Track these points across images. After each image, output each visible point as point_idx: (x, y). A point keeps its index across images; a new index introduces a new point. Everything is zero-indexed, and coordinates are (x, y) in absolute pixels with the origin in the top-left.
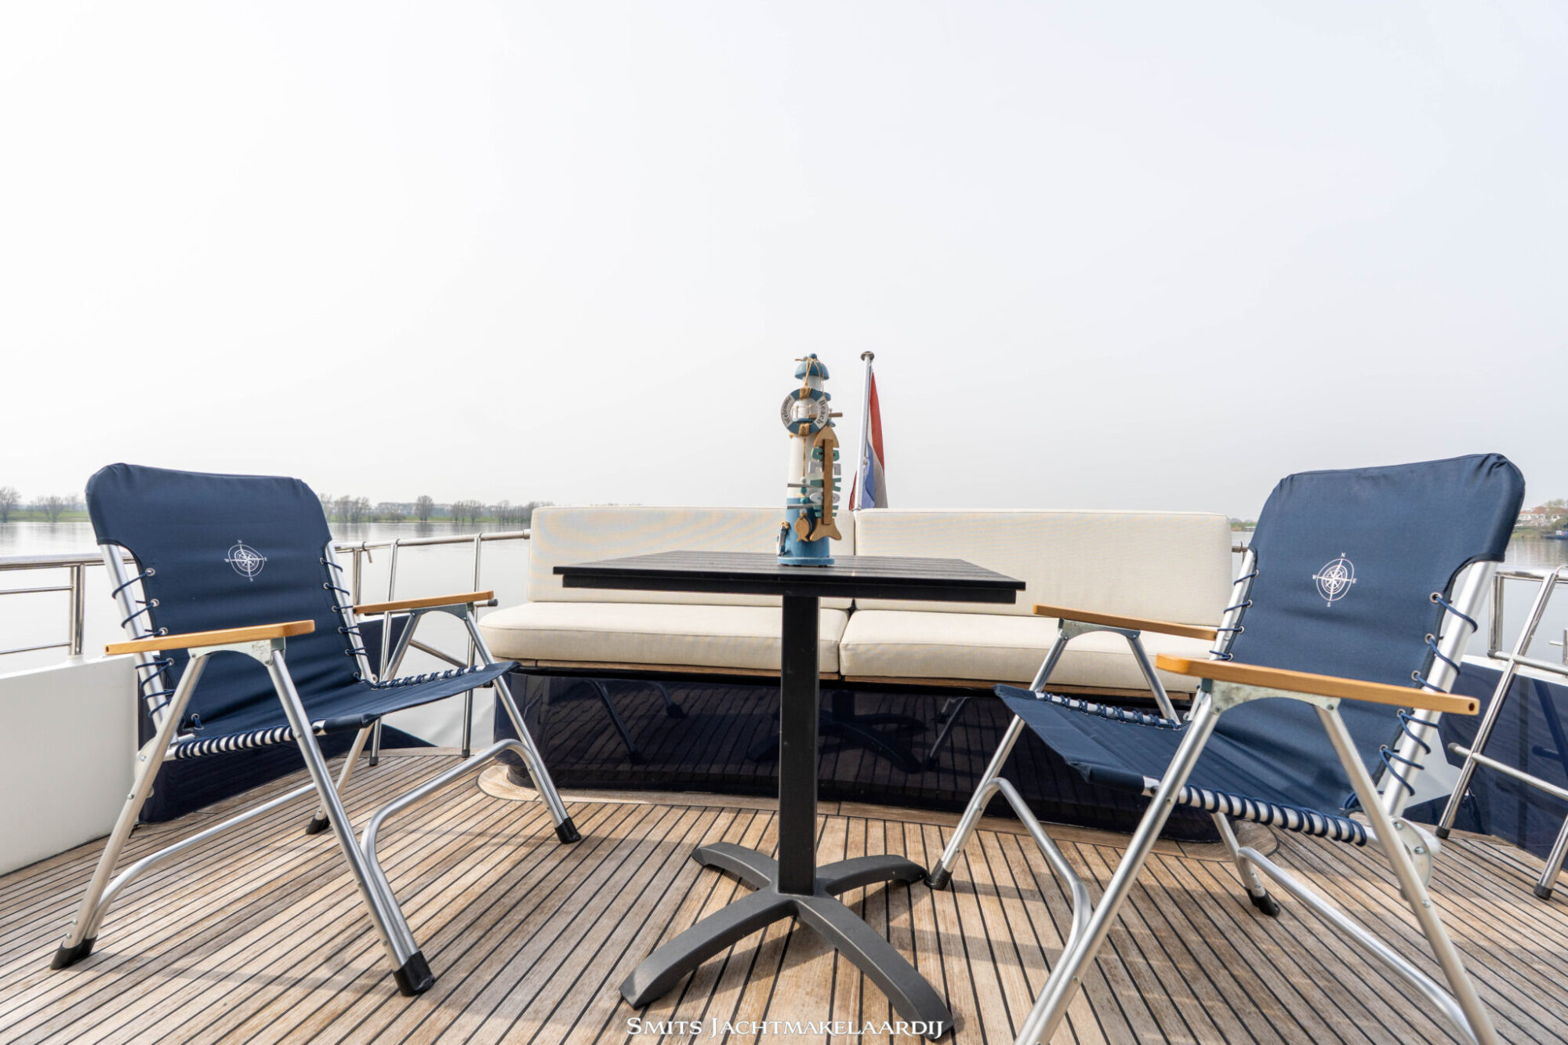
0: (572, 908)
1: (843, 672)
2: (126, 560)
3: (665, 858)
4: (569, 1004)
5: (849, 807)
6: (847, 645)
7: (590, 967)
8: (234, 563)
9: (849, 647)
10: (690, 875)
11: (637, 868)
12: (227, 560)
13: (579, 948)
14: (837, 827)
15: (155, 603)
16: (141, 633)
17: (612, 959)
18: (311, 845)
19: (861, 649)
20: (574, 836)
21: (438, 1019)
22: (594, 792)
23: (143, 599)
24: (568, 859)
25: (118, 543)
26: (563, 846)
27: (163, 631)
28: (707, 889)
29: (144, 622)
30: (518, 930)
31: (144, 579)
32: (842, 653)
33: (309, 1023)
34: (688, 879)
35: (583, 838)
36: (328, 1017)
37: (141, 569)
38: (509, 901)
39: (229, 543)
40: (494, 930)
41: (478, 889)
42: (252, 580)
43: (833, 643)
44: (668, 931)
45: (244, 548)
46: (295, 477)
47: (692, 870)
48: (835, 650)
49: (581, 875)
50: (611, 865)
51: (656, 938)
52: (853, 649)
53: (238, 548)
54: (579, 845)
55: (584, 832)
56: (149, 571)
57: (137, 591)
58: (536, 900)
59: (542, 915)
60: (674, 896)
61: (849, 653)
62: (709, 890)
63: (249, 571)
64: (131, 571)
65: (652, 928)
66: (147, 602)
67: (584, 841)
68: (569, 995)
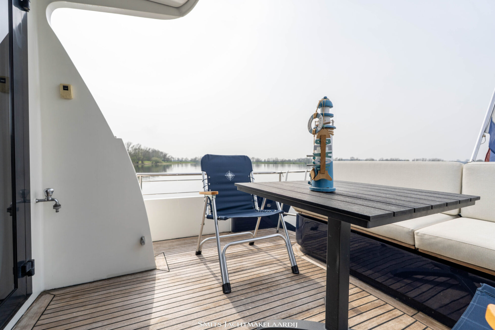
0: (274, 293)
1: (416, 247)
2: (205, 174)
3: (317, 293)
4: (246, 319)
5: (422, 316)
6: (418, 233)
7: (260, 313)
8: (227, 176)
9: (419, 234)
10: (317, 304)
11: (304, 291)
12: (225, 175)
13: (264, 306)
14: (404, 321)
15: (209, 184)
16: (206, 190)
17: (268, 314)
18: (249, 247)
19: (426, 237)
20: (297, 272)
21: (222, 302)
22: (318, 261)
23: (207, 183)
24: (289, 278)
25: (204, 171)
26: (292, 274)
27: (210, 190)
28: (318, 312)
29: (207, 188)
30: (257, 291)
31: (208, 178)
32: (415, 236)
33: (206, 287)
34: (315, 305)
35: (300, 274)
36: (209, 288)
37: (208, 177)
38: (264, 282)
39: (226, 171)
40: (253, 288)
41: (261, 275)
42: (230, 180)
43: (411, 230)
44: (291, 317)
45: (230, 173)
46: (245, 155)
47: (320, 302)
48: (412, 234)
49: (287, 285)
50: (298, 286)
51: (285, 317)
52: (421, 236)
53: (229, 173)
54: (298, 275)
55: (301, 272)
56: (209, 177)
57: (206, 181)
58: (269, 286)
59: (266, 291)
60: (305, 307)
61: (418, 237)
62: (318, 313)
63: (230, 178)
64: (206, 177)
65: (287, 313)
66: (208, 184)
67: (299, 275)
68: (248, 317)
